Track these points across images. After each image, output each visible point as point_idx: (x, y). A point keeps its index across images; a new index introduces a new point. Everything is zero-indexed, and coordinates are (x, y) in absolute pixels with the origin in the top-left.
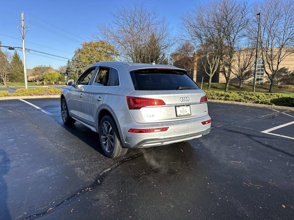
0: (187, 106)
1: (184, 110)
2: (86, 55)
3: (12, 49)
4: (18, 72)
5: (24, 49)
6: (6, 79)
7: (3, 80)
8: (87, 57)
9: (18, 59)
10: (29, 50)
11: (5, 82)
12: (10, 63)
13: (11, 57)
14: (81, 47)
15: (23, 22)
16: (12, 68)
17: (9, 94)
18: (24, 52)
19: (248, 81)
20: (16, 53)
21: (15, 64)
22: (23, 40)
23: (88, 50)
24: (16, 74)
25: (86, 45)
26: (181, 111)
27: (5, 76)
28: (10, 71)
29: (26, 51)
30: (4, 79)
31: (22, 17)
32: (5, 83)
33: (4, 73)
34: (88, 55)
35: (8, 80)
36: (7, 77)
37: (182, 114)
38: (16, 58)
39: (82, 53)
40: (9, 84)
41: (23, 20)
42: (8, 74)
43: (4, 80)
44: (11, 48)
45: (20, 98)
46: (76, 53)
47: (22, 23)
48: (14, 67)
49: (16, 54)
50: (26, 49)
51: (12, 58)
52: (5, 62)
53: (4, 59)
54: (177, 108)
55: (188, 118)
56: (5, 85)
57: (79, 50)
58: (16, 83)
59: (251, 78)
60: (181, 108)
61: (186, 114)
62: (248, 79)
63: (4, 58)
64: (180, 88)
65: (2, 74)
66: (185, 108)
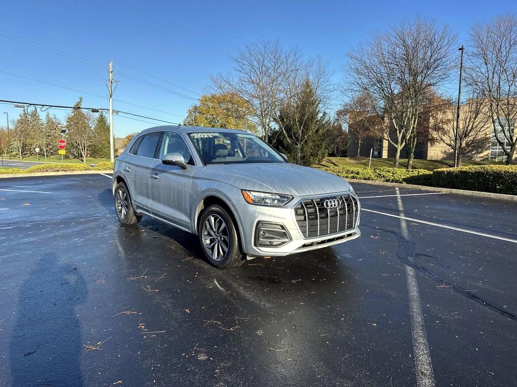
2: (205, 116)
3: (96, 111)
4: (104, 142)
5: (111, 111)
6: (87, 153)
7: (81, 154)
8: (206, 119)
9: (105, 124)
10: (117, 112)
11: (84, 157)
12: (92, 128)
13: (94, 121)
14: (198, 104)
15: (111, 75)
16: (95, 137)
17: (90, 168)
18: (111, 114)
19: (482, 157)
20: (102, 114)
21: (99, 131)
22: (111, 99)
23: (209, 108)
24: (100, 146)
25: (205, 100)
27: (85, 148)
28: (92, 141)
29: (114, 113)
30: (83, 153)
31: (111, 67)
32: (84, 159)
33: (84, 144)
34: (209, 116)
35: (89, 155)
36: (87, 150)
38: (102, 121)
39: (200, 113)
40: (91, 161)
41: (111, 72)
42: (89, 146)
43: (83, 155)
44: (94, 111)
45: (102, 172)
46: (190, 112)
48: (98, 135)
49: (102, 116)
50: (113, 111)
51: (96, 121)
52: (86, 128)
53: (85, 124)
56: (85, 162)
57: (196, 108)
58: (100, 159)
59: (486, 150)
62: (482, 153)
63: (84, 122)
65: (82, 146)
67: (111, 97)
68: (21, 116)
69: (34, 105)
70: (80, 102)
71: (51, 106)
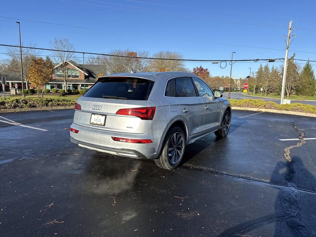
0: (103, 115)
1: (99, 119)
5: (286, 60)
26: (95, 119)
31: (290, 25)
32: (288, 96)
37: (95, 122)
40: (293, 97)
43: (287, 93)
47: (289, 32)
49: (308, 65)
54: (93, 115)
55: (100, 128)
56: (288, 98)
58: (301, 96)
60: (96, 116)
61: (99, 123)
64: (104, 96)
66: (100, 117)
67: (287, 49)
68: (259, 69)
69: (225, 61)
70: (293, 57)
71: (237, 61)
